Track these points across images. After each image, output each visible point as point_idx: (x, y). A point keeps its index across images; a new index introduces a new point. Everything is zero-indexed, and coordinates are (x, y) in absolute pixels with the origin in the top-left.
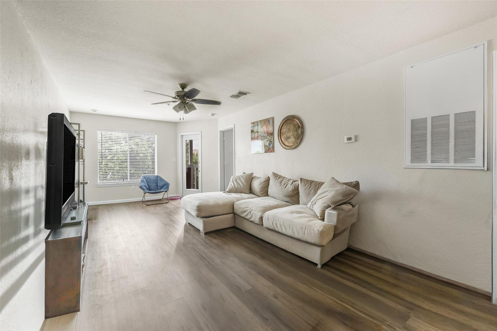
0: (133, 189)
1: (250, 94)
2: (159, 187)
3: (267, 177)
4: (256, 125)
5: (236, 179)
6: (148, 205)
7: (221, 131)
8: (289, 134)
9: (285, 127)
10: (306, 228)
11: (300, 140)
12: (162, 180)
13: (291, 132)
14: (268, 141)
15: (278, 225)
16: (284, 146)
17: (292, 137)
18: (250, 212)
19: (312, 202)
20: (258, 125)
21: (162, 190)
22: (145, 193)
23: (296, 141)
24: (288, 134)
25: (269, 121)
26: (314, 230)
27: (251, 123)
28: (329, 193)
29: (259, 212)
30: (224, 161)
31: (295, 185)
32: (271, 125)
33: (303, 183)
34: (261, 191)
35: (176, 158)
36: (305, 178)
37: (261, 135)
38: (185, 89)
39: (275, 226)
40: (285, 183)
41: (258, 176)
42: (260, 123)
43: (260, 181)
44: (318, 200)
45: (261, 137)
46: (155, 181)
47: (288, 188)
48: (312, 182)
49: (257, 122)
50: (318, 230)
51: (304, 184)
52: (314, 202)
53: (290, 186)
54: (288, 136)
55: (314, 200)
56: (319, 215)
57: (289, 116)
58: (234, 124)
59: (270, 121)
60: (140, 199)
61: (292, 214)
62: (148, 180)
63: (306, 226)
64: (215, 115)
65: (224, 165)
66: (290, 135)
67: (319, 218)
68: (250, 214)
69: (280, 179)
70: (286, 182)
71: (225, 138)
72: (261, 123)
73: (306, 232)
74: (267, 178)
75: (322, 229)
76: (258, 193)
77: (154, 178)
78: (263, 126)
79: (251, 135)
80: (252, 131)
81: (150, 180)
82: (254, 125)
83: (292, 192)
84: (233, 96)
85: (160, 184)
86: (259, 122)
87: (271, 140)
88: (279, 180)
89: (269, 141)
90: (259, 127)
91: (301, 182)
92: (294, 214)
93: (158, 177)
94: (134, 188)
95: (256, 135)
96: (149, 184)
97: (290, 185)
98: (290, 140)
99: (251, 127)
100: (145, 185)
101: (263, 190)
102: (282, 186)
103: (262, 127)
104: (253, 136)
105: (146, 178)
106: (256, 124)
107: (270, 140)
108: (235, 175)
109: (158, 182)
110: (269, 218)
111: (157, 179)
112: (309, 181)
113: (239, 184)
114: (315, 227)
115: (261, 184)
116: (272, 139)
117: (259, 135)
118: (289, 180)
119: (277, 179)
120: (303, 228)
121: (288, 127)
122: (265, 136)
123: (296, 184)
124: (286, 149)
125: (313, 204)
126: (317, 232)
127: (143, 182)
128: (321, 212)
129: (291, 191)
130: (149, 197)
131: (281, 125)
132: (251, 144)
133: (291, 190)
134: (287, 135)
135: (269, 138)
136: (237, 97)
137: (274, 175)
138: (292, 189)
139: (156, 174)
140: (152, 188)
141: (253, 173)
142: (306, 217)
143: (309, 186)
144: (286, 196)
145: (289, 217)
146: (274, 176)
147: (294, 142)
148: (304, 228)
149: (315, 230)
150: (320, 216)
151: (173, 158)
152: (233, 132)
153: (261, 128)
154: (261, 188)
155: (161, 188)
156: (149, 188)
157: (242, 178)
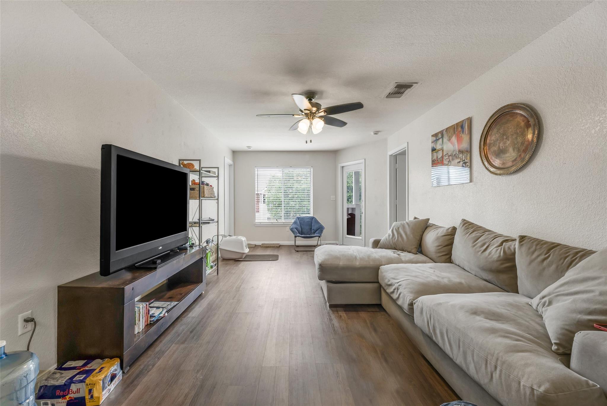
0: (287, 230)
1: (419, 84)
2: (313, 231)
3: (450, 228)
4: (440, 137)
5: (398, 228)
6: (298, 251)
7: (391, 156)
8: (505, 143)
9: (495, 130)
10: (496, 368)
11: (531, 153)
12: (317, 222)
13: (509, 140)
14: (459, 162)
15: (438, 332)
16: (492, 169)
17: (511, 150)
18: (398, 289)
19: (545, 297)
20: (442, 137)
21: (315, 235)
22: (295, 237)
23: (520, 155)
24: (501, 145)
25: (462, 127)
26: (519, 383)
27: (432, 136)
28: (599, 284)
29: (411, 292)
31: (506, 249)
32: (467, 133)
33: (524, 249)
34: (438, 251)
35: (334, 196)
36: (535, 237)
37: (447, 154)
38: (313, 100)
40: (484, 242)
41: (436, 225)
42: (447, 133)
43: (438, 234)
44: (559, 298)
45: (447, 157)
46: (310, 223)
47: (490, 254)
48: (553, 246)
49: (442, 132)
50: (533, 389)
51: (529, 249)
52: (546, 299)
53: (495, 249)
54: (501, 148)
55: (549, 294)
56: (555, 340)
57: (504, 107)
58: (408, 143)
59: (464, 126)
60: (292, 243)
61: (474, 316)
62: (302, 222)
63: (497, 359)
64: (379, 133)
66: (507, 145)
67: (554, 347)
68: (397, 291)
69: (477, 232)
70: (487, 240)
71: (397, 165)
72: (448, 133)
73: (496, 375)
74: (450, 230)
75: (546, 391)
76: (434, 256)
77: (307, 220)
78: (451, 138)
79: (432, 155)
80: (434, 150)
81: (304, 222)
82: (437, 138)
83: (499, 263)
84: (390, 95)
85: (314, 227)
86: (444, 131)
87: (466, 161)
88: (474, 235)
89: (462, 163)
90: (445, 140)
91: (521, 246)
92: (478, 318)
93: (312, 218)
95: (440, 155)
96: (303, 227)
97: (496, 247)
98: (507, 155)
99: (432, 142)
100: (298, 227)
101: (441, 250)
102: (477, 247)
103: (450, 140)
104: (435, 157)
105: (300, 219)
106: (440, 136)
107: (464, 160)
109: (312, 224)
110: (424, 309)
111: (312, 221)
112: (546, 243)
113: (401, 236)
114: (523, 376)
115: (437, 239)
116: (468, 158)
117: (444, 155)
118: (497, 236)
119: (469, 234)
120: (488, 362)
121: (501, 131)
122: (455, 155)
123: (509, 248)
124: (496, 174)
125: (545, 302)
126: (528, 392)
127: (295, 224)
128: (563, 334)
129: (497, 261)
130: (301, 242)
131: (487, 128)
132: (432, 171)
133: (495, 259)
134: (499, 146)
135: (461, 158)
136: (399, 95)
137: (463, 225)
138: (499, 256)
139: (311, 215)
140: (304, 231)
141: (429, 219)
142: (506, 334)
143: (543, 257)
144: (484, 269)
145: (463, 319)
146: (465, 226)
147: (516, 158)
148: (493, 364)
149: (522, 384)
150: (555, 343)
151: (332, 196)
152: (406, 155)
153: (448, 140)
154: (439, 246)
155: (314, 233)
156: (302, 231)
157: (407, 226)
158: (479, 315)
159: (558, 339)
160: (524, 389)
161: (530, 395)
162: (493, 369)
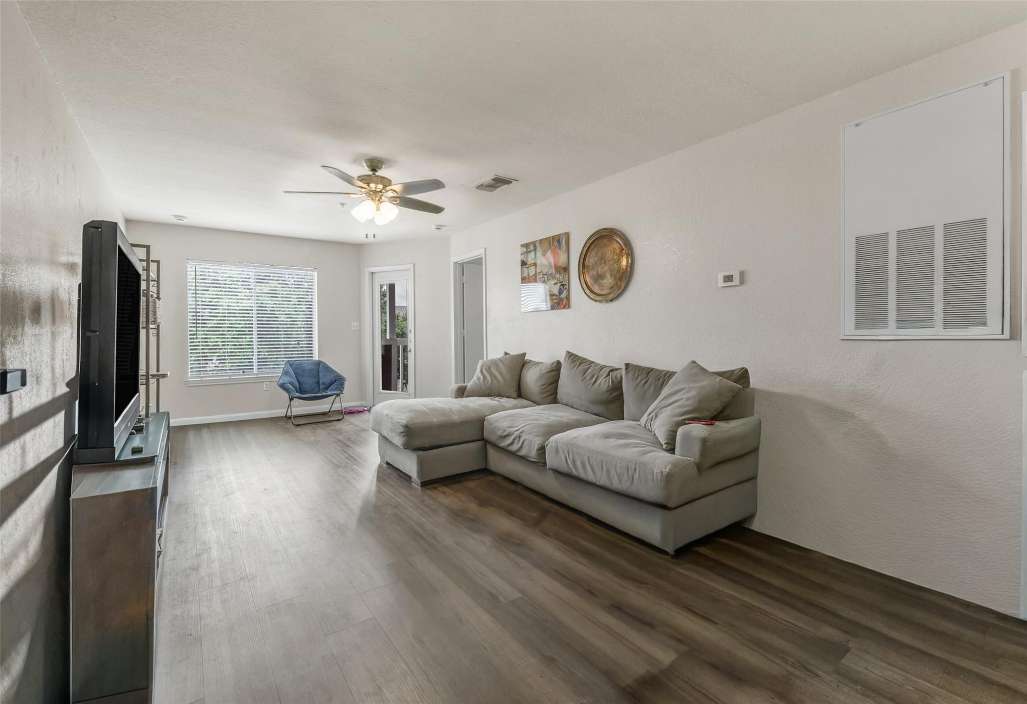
0: (265, 389)
1: (519, 182)
2: (323, 386)
3: (554, 362)
4: (533, 249)
5: (490, 367)
6: (298, 425)
7: (456, 263)
8: (602, 268)
9: (594, 253)
10: (635, 470)
11: (626, 282)
12: (328, 369)
13: (606, 265)
14: (556, 283)
15: (578, 464)
16: (592, 296)
17: (608, 275)
18: (520, 437)
19: (650, 414)
20: (535, 249)
21: (329, 393)
22: (291, 399)
23: (617, 283)
24: (599, 269)
25: (559, 242)
26: (653, 472)
27: (522, 246)
28: (684, 393)
29: (538, 436)
30: (464, 329)
31: (614, 378)
32: (564, 250)
33: (630, 375)
34: (544, 391)
35: (358, 323)
36: (636, 364)
37: (542, 272)
38: (379, 171)
39: (571, 466)
40: (593, 373)
41: (537, 360)
42: (541, 245)
43: (541, 370)
44: (662, 410)
45: (541, 276)
46: (315, 372)
47: (600, 384)
48: (650, 371)
49: (534, 243)
50: (662, 472)
51: (634, 375)
52: (653, 414)
53: (605, 379)
54: (599, 273)
55: (654, 410)
56: (665, 441)
57: (604, 229)
58: (485, 248)
59: (561, 240)
60: (281, 412)
61: (607, 440)
62: (299, 370)
63: (636, 463)
64: (443, 228)
65: (464, 338)
66: (605, 270)
67: (664, 446)
68: (519, 440)
69: (583, 365)
70: (595, 372)
71: (464, 277)
72: (543, 245)
73: (636, 476)
74: (555, 364)
75: (670, 470)
76: (537, 397)
77: (310, 367)
78: (547, 252)
79: (521, 271)
80: (524, 263)
81: (303, 370)
82: (528, 250)
83: (608, 393)
84: (481, 187)
85: (325, 379)
86: (538, 243)
87: (564, 283)
88: (581, 367)
89: (559, 285)
90: (539, 254)
91: (627, 373)
92: (611, 440)
93: (319, 363)
94: (267, 388)
95: (532, 271)
96: (301, 379)
98: (605, 281)
99: (522, 254)
100: (292, 380)
101: (546, 390)
102: (587, 380)
103: (545, 255)
104: (526, 274)
105: (295, 366)
106: (532, 247)
107: (562, 282)
108: (487, 358)
109: (320, 374)
110: (559, 447)
111: (319, 368)
112: (645, 368)
113: (495, 377)
114: (655, 467)
115: (541, 376)
116: (566, 279)
117: (538, 272)
118: (603, 367)
119: (576, 367)
120: (629, 468)
121: (600, 254)
122: (551, 274)
123: (616, 377)
124: (596, 301)
125: (652, 417)
126: (659, 476)
127: (287, 374)
128: (669, 435)
129: (607, 391)
130: (301, 407)
131: (586, 249)
132: (522, 292)
133: (605, 390)
134: (598, 271)
135: (559, 278)
136: (492, 189)
137: (569, 358)
138: (608, 387)
139: (316, 357)
140: (306, 387)
141: (525, 354)
142: (636, 446)
143: (644, 381)
144: (594, 402)
145: (600, 445)
146: (571, 358)
147: (614, 285)
148: (633, 468)
149: (655, 473)
150: (665, 443)
151: (352, 323)
152: (482, 265)
153: (543, 255)
154: (543, 385)
155: (327, 389)
156: (300, 388)
157: (501, 365)
158: (611, 438)
159: (667, 439)
160: (657, 475)
161: (661, 477)
162: (633, 472)
